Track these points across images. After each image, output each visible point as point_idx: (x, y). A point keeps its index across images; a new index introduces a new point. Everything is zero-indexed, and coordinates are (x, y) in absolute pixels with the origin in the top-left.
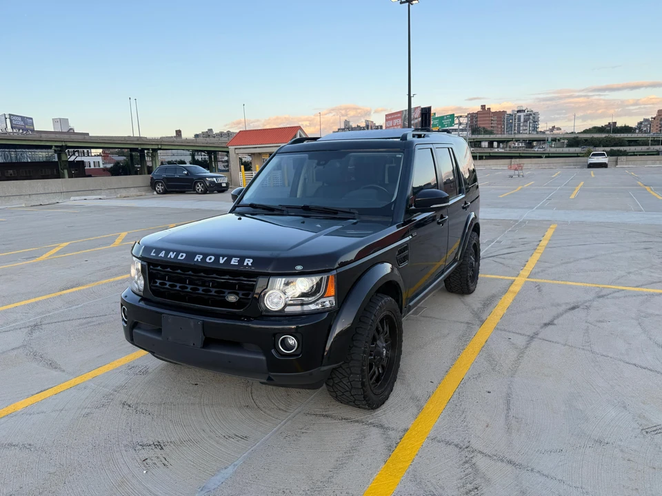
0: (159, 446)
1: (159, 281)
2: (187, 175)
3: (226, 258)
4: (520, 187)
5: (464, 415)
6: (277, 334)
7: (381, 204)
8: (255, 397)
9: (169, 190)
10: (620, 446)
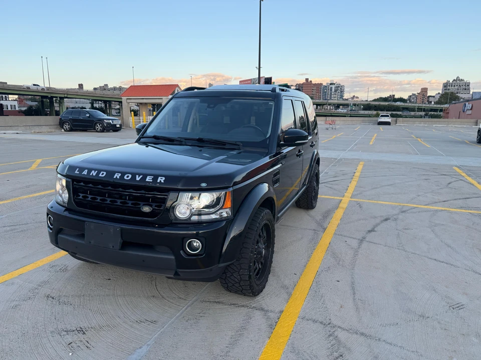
0: (82, 331)
1: (81, 195)
2: (89, 117)
3: (141, 176)
4: (335, 136)
5: (322, 299)
6: (184, 238)
7: (259, 139)
8: (159, 289)
9: (74, 128)
10: (437, 319)
